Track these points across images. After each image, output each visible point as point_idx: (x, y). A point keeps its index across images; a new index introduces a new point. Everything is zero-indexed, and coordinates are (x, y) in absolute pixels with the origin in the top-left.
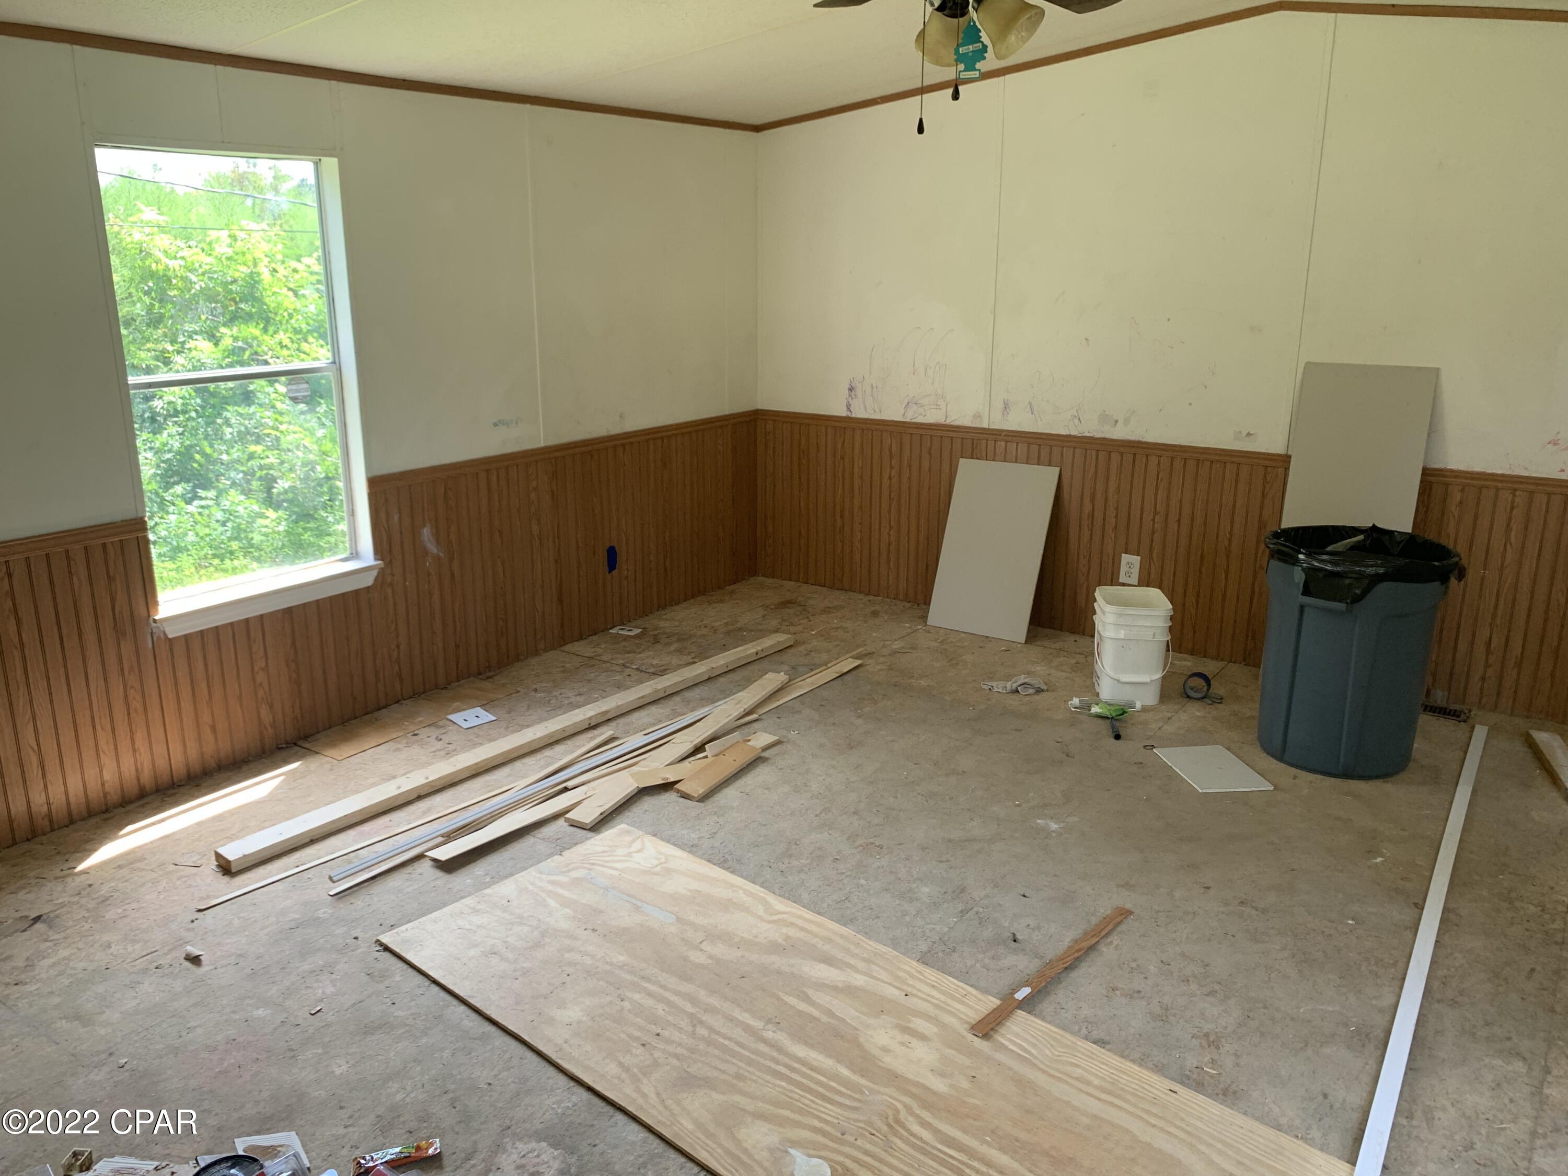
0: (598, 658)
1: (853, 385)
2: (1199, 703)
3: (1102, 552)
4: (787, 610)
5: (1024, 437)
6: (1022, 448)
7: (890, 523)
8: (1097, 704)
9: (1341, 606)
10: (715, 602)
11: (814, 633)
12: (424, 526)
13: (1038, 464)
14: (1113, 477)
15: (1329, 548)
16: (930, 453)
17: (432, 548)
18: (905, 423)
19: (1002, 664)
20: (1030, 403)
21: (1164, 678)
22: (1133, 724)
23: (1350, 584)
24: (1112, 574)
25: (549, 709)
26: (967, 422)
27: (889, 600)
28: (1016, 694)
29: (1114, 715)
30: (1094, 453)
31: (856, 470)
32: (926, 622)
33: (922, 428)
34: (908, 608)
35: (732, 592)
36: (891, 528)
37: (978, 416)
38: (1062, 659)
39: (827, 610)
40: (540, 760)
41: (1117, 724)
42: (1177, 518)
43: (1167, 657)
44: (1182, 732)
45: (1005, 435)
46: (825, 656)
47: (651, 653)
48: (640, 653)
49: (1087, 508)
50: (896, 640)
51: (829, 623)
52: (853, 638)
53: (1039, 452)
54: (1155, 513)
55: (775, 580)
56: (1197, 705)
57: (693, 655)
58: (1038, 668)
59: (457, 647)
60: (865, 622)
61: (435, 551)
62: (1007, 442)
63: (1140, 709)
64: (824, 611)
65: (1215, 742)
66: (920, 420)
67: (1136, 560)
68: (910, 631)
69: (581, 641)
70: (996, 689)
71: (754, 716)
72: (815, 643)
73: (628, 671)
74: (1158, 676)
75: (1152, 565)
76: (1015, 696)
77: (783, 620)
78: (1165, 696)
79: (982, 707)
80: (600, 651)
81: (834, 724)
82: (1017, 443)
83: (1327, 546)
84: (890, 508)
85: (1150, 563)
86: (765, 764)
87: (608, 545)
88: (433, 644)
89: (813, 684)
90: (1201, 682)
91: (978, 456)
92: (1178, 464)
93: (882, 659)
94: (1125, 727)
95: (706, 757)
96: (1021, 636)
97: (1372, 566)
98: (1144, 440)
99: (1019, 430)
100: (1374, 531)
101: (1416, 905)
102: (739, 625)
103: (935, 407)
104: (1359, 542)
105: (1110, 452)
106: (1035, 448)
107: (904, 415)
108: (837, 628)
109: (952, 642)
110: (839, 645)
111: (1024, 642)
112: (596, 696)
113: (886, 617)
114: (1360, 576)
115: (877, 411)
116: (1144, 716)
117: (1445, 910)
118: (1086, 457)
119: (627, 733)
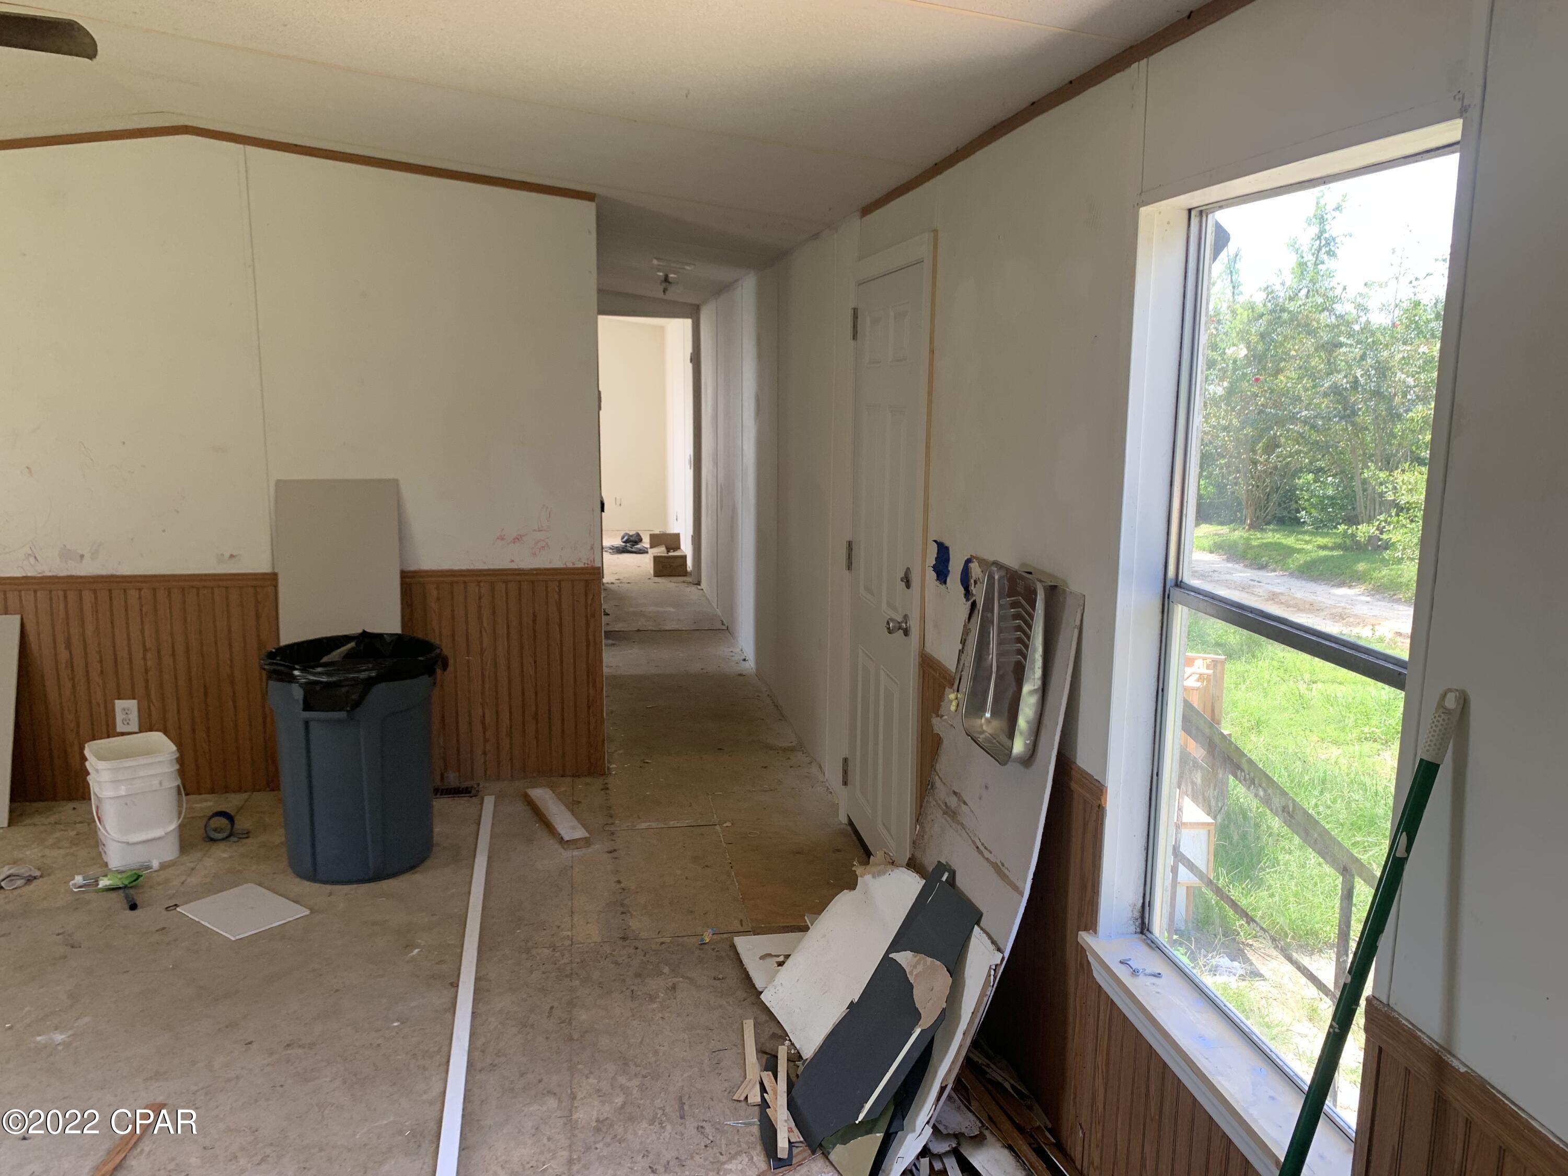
2: (225, 843)
3: (90, 703)
8: (106, 876)
9: (343, 715)
14: (89, 618)
15: (325, 659)
21: (181, 827)
22: (151, 887)
23: (348, 692)
24: (108, 725)
29: (126, 882)
30: (60, 593)
38: (58, 834)
41: (132, 892)
42: (170, 653)
43: (180, 805)
44: (208, 880)
49: (63, 656)
54: (145, 650)
56: (222, 845)
58: (27, 853)
65: (246, 881)
67: (132, 705)
74: (173, 826)
75: (152, 707)
78: (185, 846)
83: (321, 658)
85: (149, 706)
90: (223, 821)
92: (162, 595)
94: (143, 892)
97: (364, 671)
98: (118, 573)
100: (365, 635)
101: (452, 984)
104: (352, 648)
105: (80, 591)
111: (6, 825)
114: (356, 682)
116: (164, 875)
117: (477, 979)
118: (51, 600)
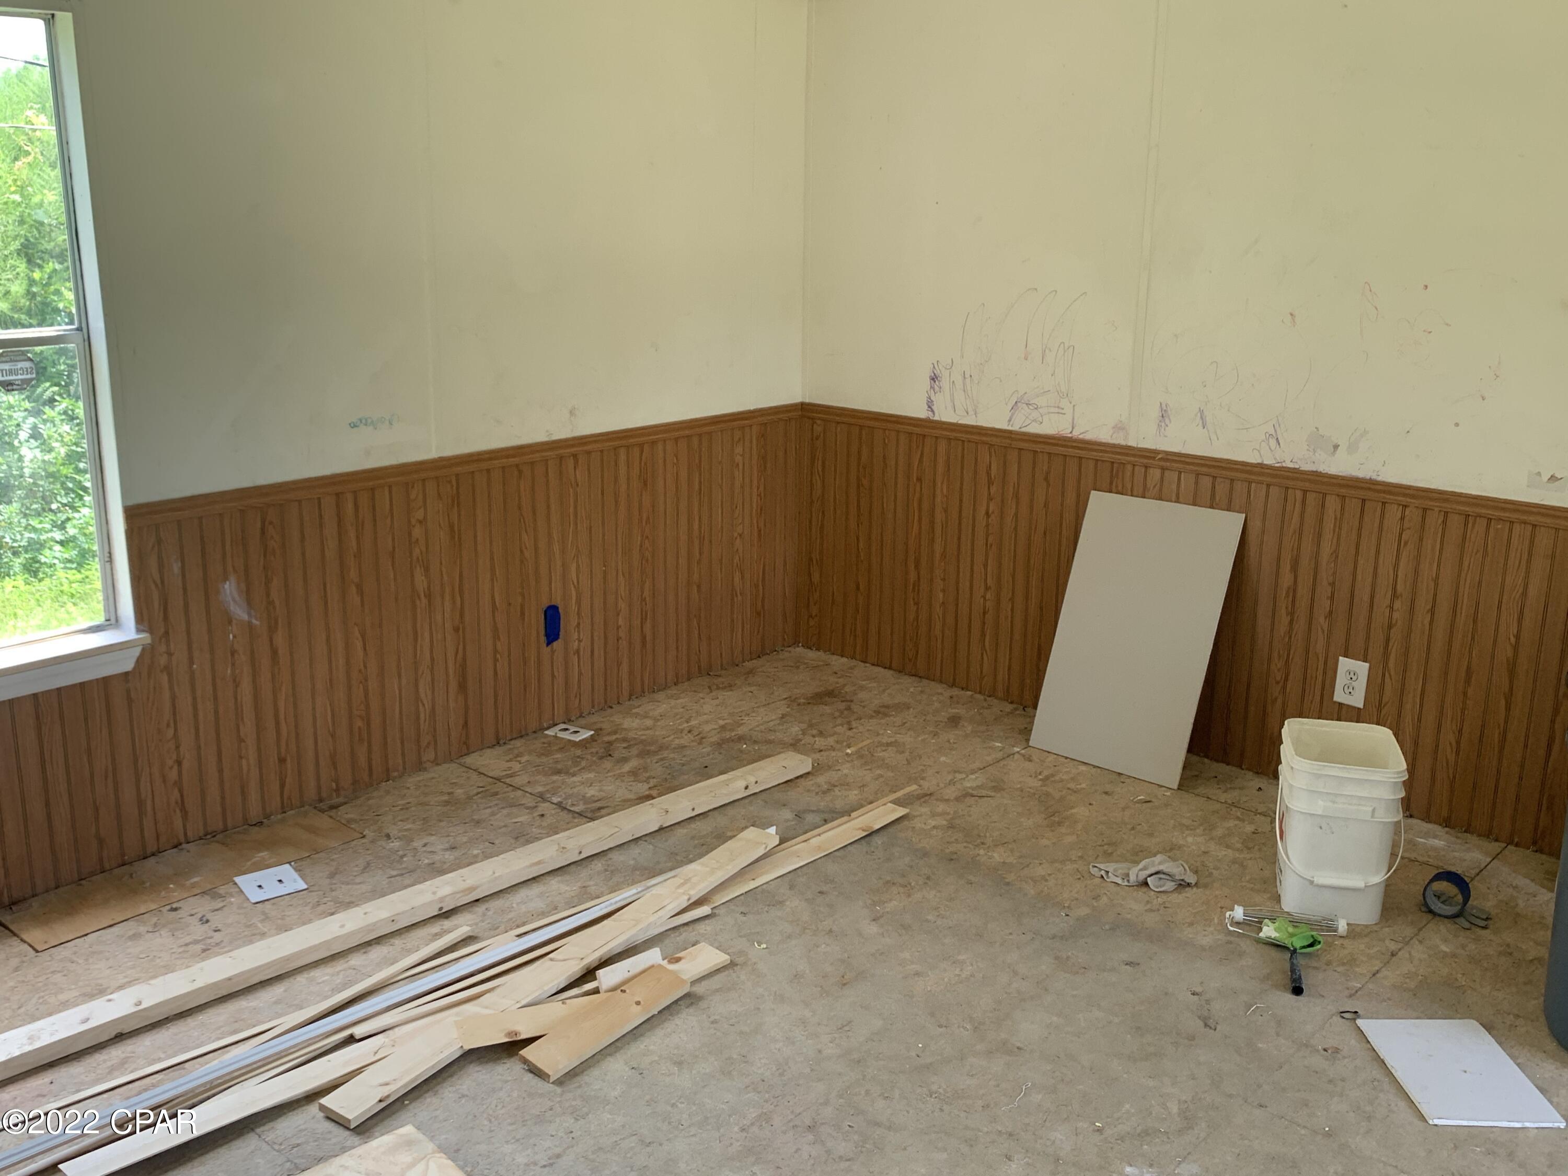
0: (508, 781)
1: (937, 372)
2: (1449, 924)
3: (1307, 652)
4: (822, 707)
5: (1192, 464)
6: (1187, 481)
7: (986, 580)
8: (1274, 920)
10: (718, 688)
11: (849, 751)
12: (226, 579)
13: (1212, 507)
14: (1328, 535)
16: (1046, 479)
17: (240, 613)
18: (1010, 432)
19: (1133, 829)
20: (1201, 412)
22: (1328, 966)
24: (1323, 688)
25: (394, 873)
26: (1104, 435)
27: (982, 697)
28: (1144, 889)
29: (1298, 943)
30: (1299, 494)
31: (938, 499)
32: (1028, 740)
33: (1034, 442)
34: (1008, 714)
35: (751, 672)
36: (987, 588)
37: (1119, 428)
38: (1231, 823)
39: (882, 712)
40: (338, 973)
41: (1300, 963)
42: (1429, 607)
44: (1414, 985)
45: (1160, 459)
46: (853, 795)
47: (592, 775)
48: (574, 775)
49: (1286, 579)
50: (973, 772)
51: (878, 734)
52: (909, 763)
53: (1214, 487)
54: (1395, 595)
55: (821, 653)
56: (1444, 928)
57: (653, 782)
58: (1190, 839)
59: (282, 761)
60: (936, 734)
61: (245, 617)
62: (1163, 469)
63: (1345, 934)
64: (877, 712)
66: (1034, 429)
67: (1362, 668)
68: (1000, 755)
69: (497, 747)
70: (1112, 878)
71: (704, 910)
72: (846, 769)
73: (544, 807)
74: (1378, 878)
75: (1387, 680)
76: (1141, 894)
77: (811, 726)
78: (1390, 910)
79: (1084, 911)
80: (516, 766)
81: (831, 931)
82: (1180, 473)
84: (987, 560)
85: (1384, 675)
86: (691, 1010)
87: (545, 604)
88: (241, 757)
89: (819, 848)
90: (1454, 888)
91: (1120, 488)
92: (1434, 519)
93: (941, 807)
95: (596, 991)
96: (1173, 777)
98: (1380, 479)
99: (1183, 452)
102: (741, 731)
103: (1056, 410)
105: (1325, 495)
106: (1206, 482)
107: (1010, 421)
108: (888, 745)
109: (1062, 781)
110: (882, 776)
111: (1176, 787)
112: (475, 852)
113: (969, 729)
115: (971, 412)
116: (1350, 946)
118: (1286, 499)
119: (495, 930)
